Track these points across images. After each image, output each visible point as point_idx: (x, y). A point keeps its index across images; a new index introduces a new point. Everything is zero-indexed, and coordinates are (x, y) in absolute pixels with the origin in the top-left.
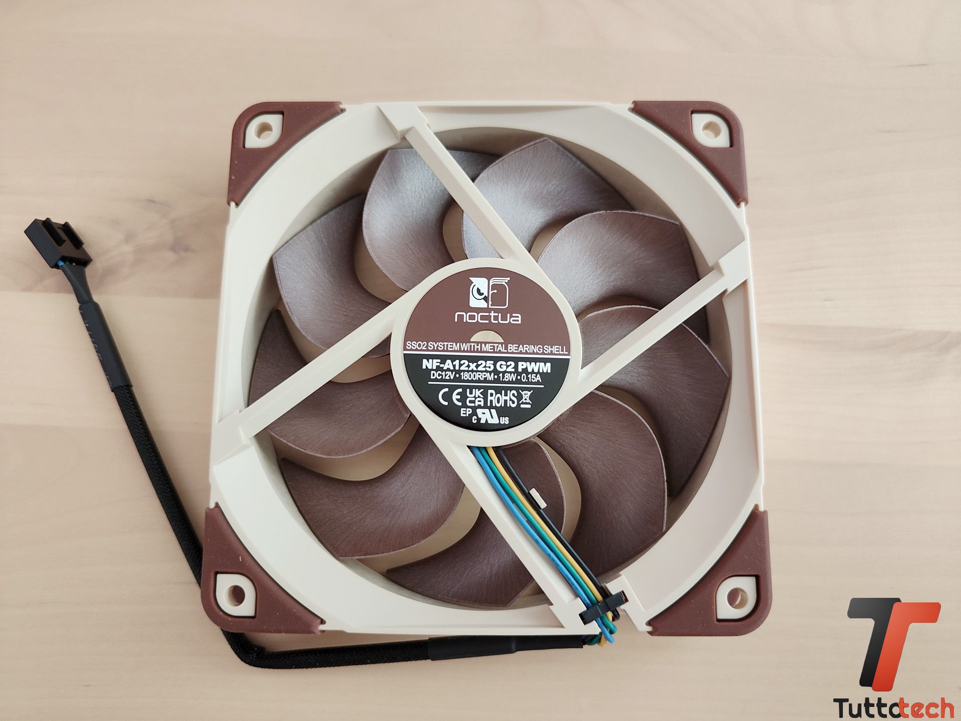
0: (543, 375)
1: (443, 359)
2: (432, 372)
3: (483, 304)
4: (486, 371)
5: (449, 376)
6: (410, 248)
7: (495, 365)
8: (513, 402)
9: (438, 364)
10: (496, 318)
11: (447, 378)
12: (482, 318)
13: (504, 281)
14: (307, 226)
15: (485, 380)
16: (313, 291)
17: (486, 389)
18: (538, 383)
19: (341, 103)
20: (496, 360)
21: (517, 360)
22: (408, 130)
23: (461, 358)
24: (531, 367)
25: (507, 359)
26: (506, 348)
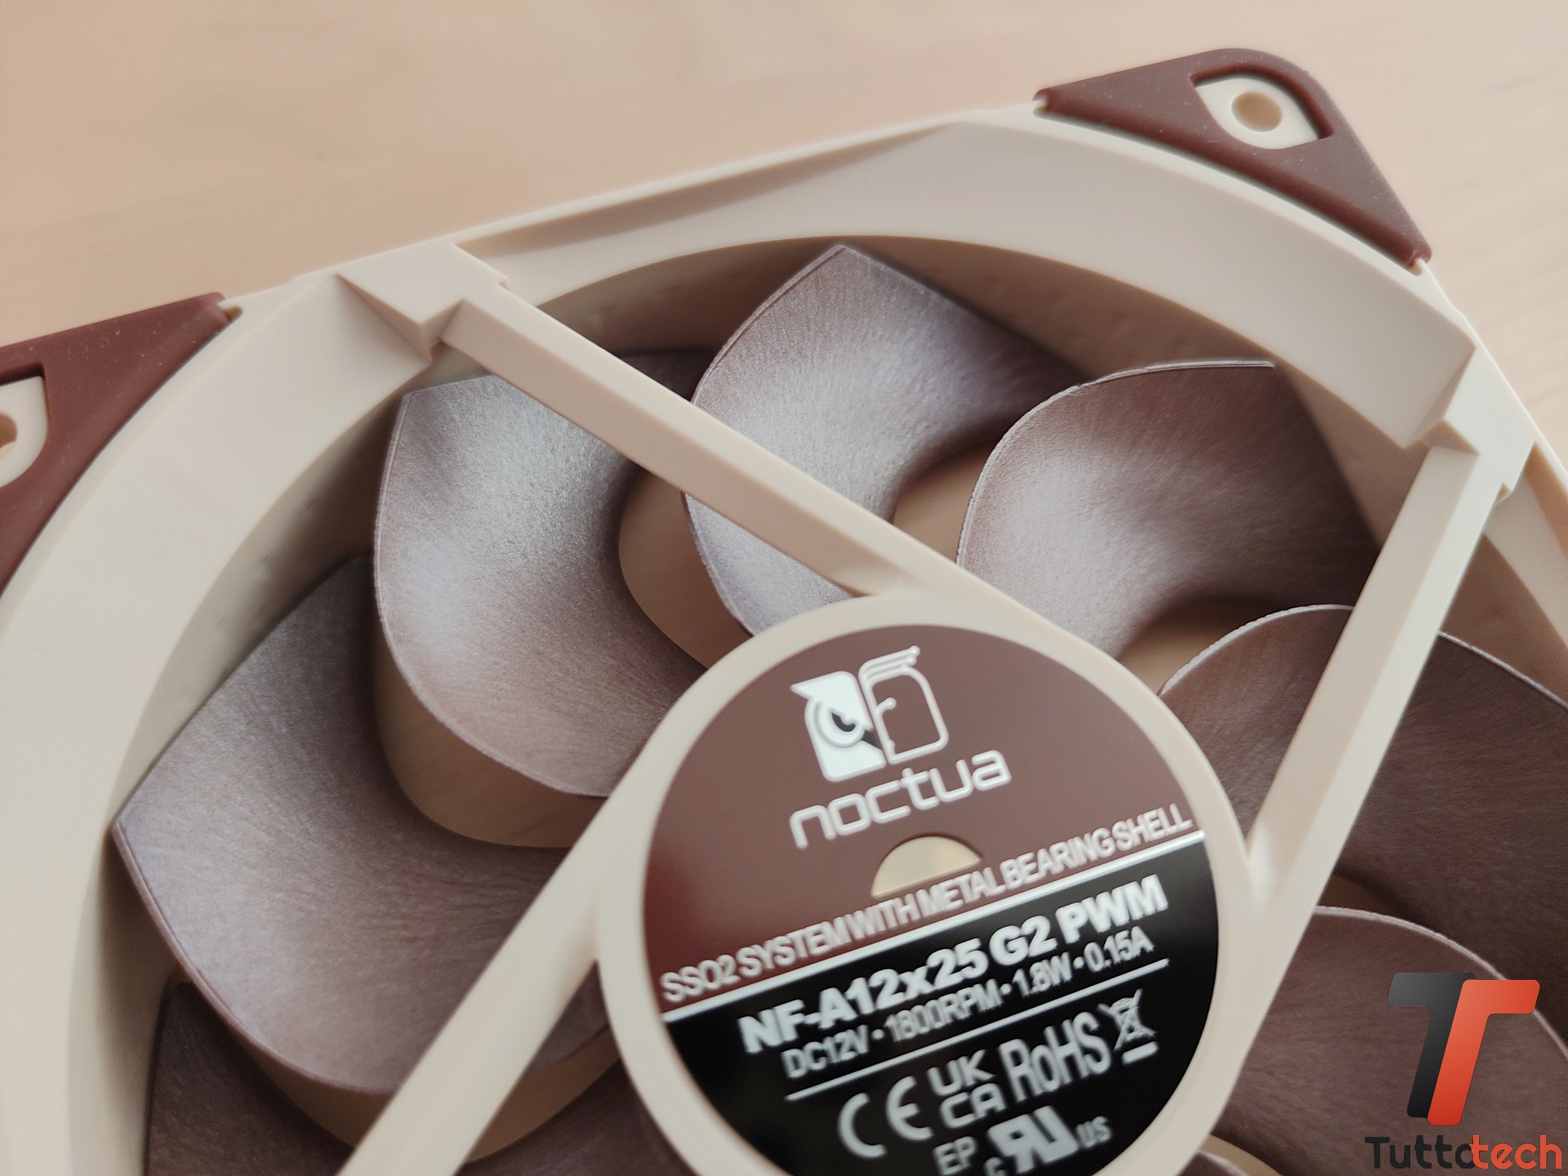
0: (1148, 924)
1: (808, 993)
2: (789, 1054)
3: (869, 759)
4: (968, 983)
5: (852, 1049)
6: (551, 660)
7: (985, 948)
8: (1097, 1057)
9: (799, 1019)
10: (927, 790)
11: (847, 1056)
12: (885, 803)
13: (902, 663)
14: (210, 696)
15: (978, 1017)
16: (279, 895)
17: (991, 1043)
18: (1144, 959)
19: (218, 296)
20: (982, 932)
21: (1047, 907)
22: (452, 316)
23: (865, 968)
24: (1103, 911)
25: (1015, 917)
26: (1000, 880)
